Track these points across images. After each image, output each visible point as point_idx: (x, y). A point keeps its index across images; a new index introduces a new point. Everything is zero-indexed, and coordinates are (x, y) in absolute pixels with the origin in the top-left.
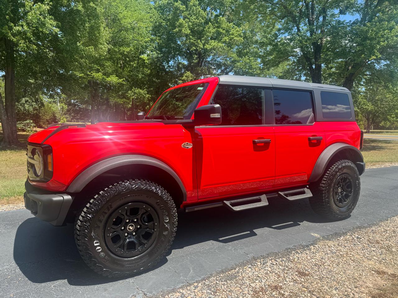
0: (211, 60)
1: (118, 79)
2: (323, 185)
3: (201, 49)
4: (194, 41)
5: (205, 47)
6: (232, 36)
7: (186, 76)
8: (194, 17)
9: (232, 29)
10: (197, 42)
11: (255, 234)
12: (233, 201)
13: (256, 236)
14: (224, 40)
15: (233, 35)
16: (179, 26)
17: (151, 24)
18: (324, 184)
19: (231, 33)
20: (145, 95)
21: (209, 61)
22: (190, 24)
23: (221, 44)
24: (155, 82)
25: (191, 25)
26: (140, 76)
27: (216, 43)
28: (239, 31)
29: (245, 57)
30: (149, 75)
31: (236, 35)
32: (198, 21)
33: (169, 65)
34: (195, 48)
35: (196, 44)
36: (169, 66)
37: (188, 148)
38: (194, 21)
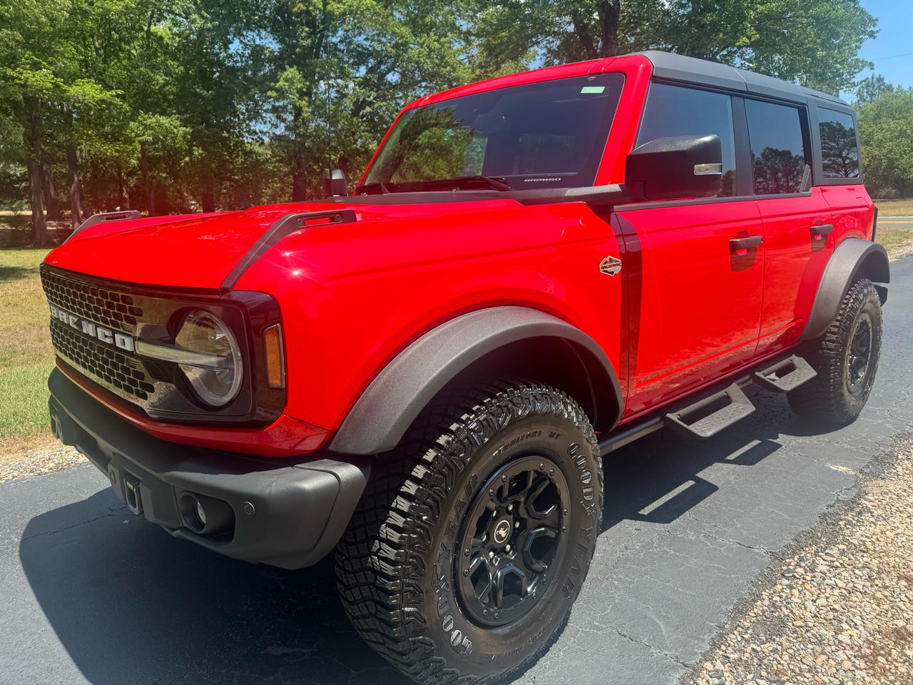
0: (341, 42)
1: (101, 90)
2: (832, 345)
3: (317, 12)
7: (286, 80)
11: (713, 488)
12: (683, 411)
13: (718, 491)
18: (833, 341)
20: (175, 130)
21: (337, 45)
24: (201, 96)
26: (161, 79)
29: (428, 35)
30: (182, 79)
33: (230, 52)
36: (231, 56)
37: (612, 273)
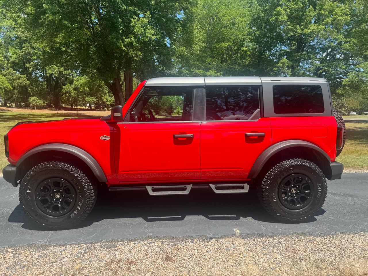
3: (299, 35)
4: (292, 26)
5: (304, 32)
6: (335, 16)
8: (293, 3)
9: (337, 9)
10: (295, 28)
14: (326, 22)
15: (336, 14)
16: (276, 15)
17: (250, 18)
19: (334, 13)
22: (288, 10)
23: (322, 27)
25: (289, 12)
27: (315, 26)
28: (345, 10)
31: (341, 14)
32: (297, 6)
34: (293, 34)
35: (294, 29)
37: (106, 140)
38: (292, 8)
